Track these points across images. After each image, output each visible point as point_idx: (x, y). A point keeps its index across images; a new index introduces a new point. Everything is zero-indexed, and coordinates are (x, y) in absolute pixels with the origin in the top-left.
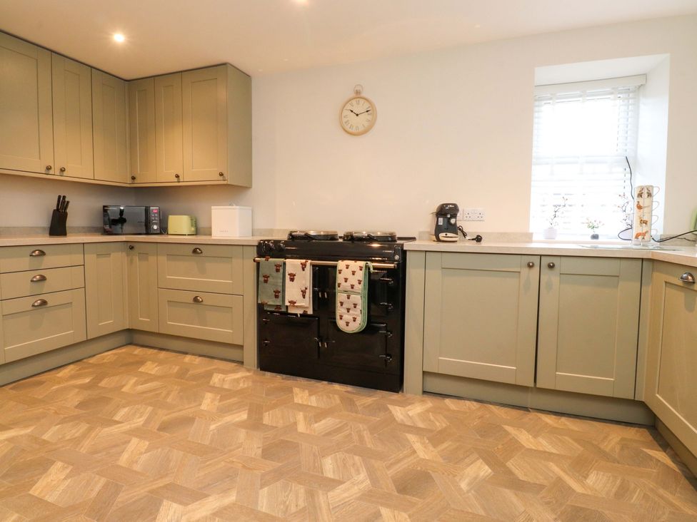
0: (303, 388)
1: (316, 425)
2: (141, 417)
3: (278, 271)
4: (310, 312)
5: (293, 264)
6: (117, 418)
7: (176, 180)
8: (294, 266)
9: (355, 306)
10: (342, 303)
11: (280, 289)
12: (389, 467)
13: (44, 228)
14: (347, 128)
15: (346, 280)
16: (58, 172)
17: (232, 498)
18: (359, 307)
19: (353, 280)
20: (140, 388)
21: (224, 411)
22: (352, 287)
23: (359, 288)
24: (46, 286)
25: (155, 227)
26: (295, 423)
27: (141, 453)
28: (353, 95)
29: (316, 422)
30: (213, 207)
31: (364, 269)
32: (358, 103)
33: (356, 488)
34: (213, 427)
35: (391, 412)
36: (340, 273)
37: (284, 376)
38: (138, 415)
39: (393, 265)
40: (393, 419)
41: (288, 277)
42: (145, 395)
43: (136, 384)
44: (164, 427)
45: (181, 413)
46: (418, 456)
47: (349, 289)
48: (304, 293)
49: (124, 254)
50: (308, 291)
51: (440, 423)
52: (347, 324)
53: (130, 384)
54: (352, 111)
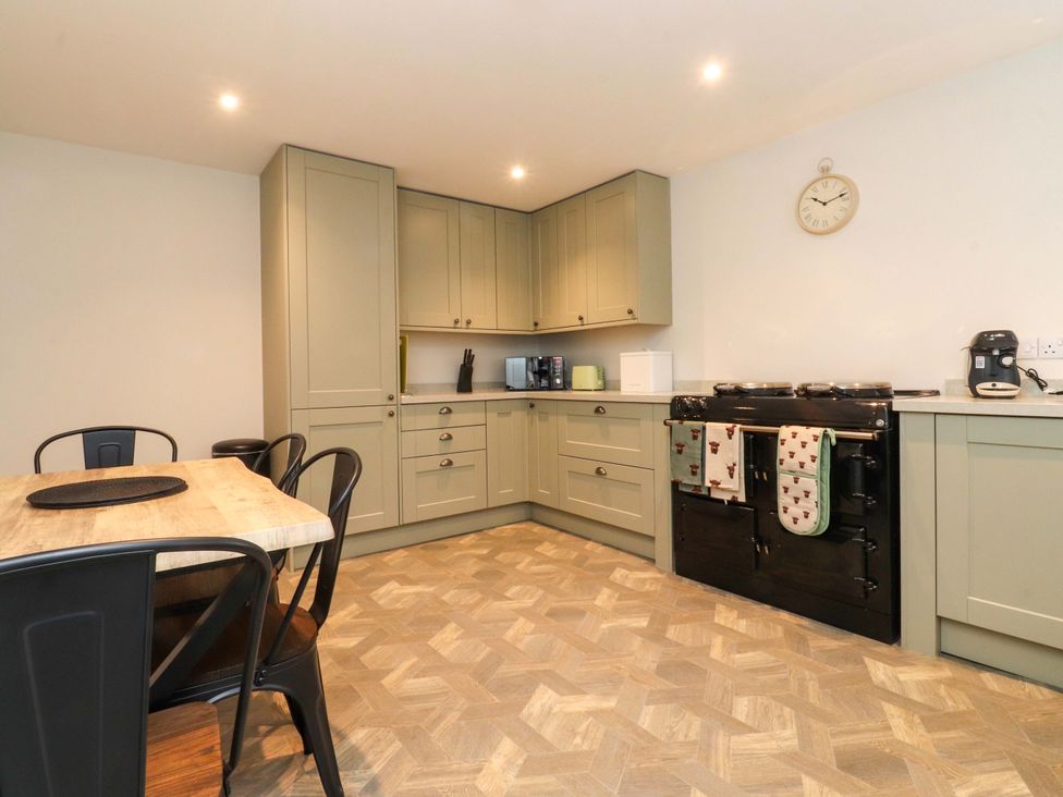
0: (731, 607)
1: (738, 656)
2: (530, 598)
3: (695, 438)
4: (742, 498)
5: (715, 430)
6: (508, 594)
7: (579, 323)
9: (807, 494)
10: (786, 490)
11: (699, 463)
12: (834, 735)
13: (452, 385)
14: (809, 225)
15: (792, 455)
16: (464, 325)
17: (611, 703)
18: (814, 497)
19: (803, 456)
20: (535, 568)
21: (619, 612)
22: (802, 465)
23: (812, 467)
25: (558, 381)
26: (709, 647)
27: (526, 634)
28: (818, 174)
29: (739, 652)
30: (622, 354)
31: (820, 439)
32: (825, 187)
33: (774, 743)
34: (604, 626)
35: (866, 667)
36: (782, 444)
37: (708, 587)
38: (528, 596)
39: (870, 435)
40: (867, 677)
41: (708, 448)
42: (538, 577)
43: (530, 564)
44: (552, 614)
45: (574, 604)
46: (892, 735)
47: (797, 468)
48: (731, 470)
49: (525, 413)
50: (736, 468)
51: (955, 702)
52: (795, 521)
53: (525, 563)
54: (815, 200)
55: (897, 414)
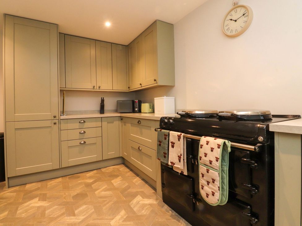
3: (165, 139)
4: (186, 173)
7: (140, 86)
8: (174, 136)
9: (214, 181)
10: (203, 176)
11: (167, 152)
14: (229, 33)
15: (206, 155)
16: (98, 88)
18: (218, 183)
19: (212, 156)
23: (217, 164)
24: (86, 135)
25: (136, 109)
28: (232, 7)
30: (155, 98)
31: (221, 147)
32: (236, 12)
36: (201, 148)
38: (84, 213)
39: (253, 147)
41: (170, 144)
47: (208, 163)
50: (182, 157)
52: (207, 195)
54: (231, 20)
55: (273, 133)
